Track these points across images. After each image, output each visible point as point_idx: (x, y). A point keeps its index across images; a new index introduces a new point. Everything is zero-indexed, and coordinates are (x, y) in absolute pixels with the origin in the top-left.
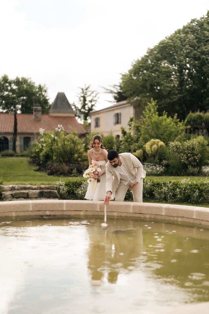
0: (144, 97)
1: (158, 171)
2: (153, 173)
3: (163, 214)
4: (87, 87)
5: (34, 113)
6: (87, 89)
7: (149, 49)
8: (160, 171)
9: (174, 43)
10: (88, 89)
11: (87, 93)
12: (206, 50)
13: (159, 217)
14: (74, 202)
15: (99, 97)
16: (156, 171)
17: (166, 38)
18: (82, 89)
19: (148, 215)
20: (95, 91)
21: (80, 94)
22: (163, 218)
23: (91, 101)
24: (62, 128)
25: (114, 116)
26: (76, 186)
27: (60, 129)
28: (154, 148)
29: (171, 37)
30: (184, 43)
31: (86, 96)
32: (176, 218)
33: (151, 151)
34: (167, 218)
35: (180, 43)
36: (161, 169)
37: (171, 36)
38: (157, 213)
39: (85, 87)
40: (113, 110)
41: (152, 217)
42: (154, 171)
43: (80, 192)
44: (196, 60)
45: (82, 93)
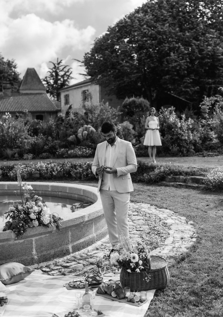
0: (105, 76)
1: (87, 153)
2: (83, 155)
3: (50, 190)
4: (59, 61)
5: (3, 91)
6: (59, 64)
7: (109, 27)
8: (89, 153)
9: (132, 23)
10: (61, 63)
11: (60, 68)
12: (162, 30)
13: (47, 192)
14: (3, 184)
15: (72, 72)
16: (85, 154)
17: (126, 16)
18: (54, 64)
19: (40, 191)
20: (68, 66)
21: (52, 69)
22: (50, 193)
23: (63, 76)
24: (10, 115)
25: (82, 93)
26: (9, 169)
27: (8, 116)
28: (85, 134)
29: (131, 16)
30: (143, 24)
31: (58, 71)
32: (57, 193)
33: (83, 136)
34: (52, 193)
35: (138, 23)
36: (90, 152)
37: (130, 14)
38: (46, 190)
39: (58, 62)
40: (81, 87)
41: (43, 192)
42: (84, 154)
43: (12, 174)
44: (153, 40)
45: (53, 68)
